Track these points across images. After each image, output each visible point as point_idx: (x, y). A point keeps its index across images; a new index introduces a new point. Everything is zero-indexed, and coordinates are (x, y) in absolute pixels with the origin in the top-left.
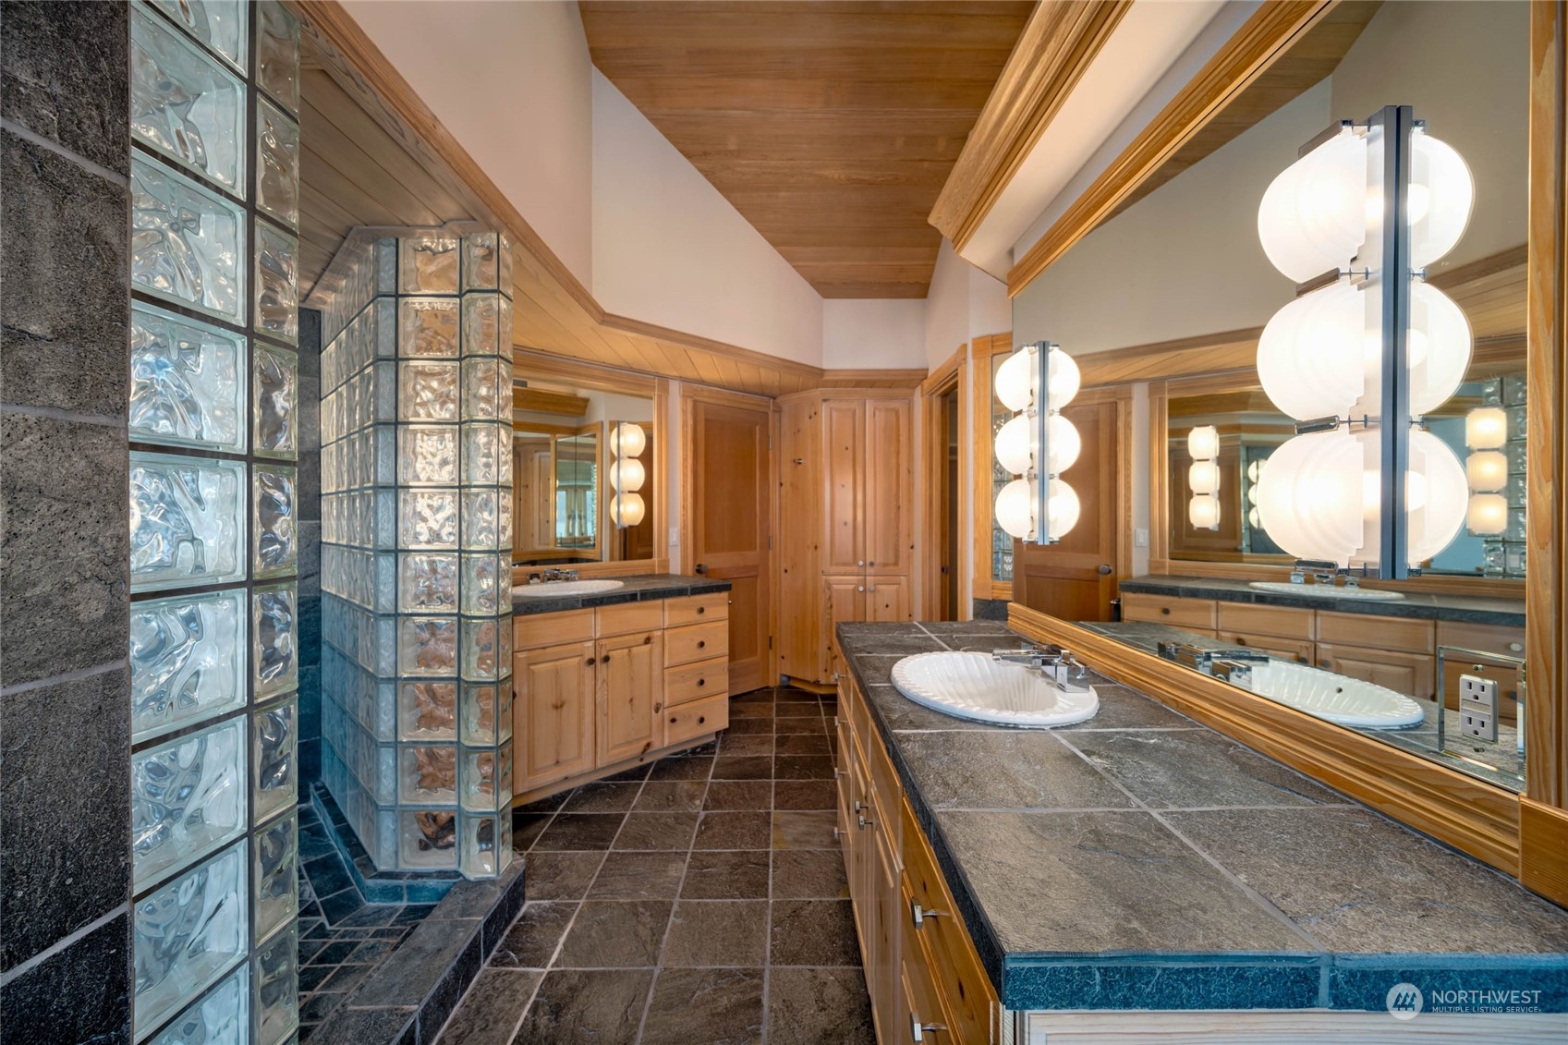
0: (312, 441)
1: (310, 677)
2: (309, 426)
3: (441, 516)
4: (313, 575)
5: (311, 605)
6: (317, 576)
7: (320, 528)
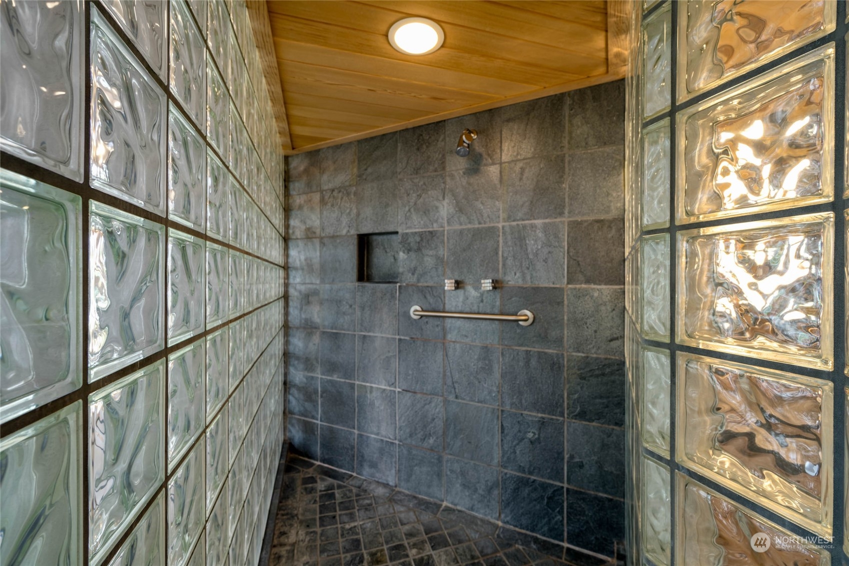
0: (617, 209)
1: (615, 438)
2: (614, 195)
3: (771, 284)
4: (617, 339)
5: (616, 367)
6: (620, 340)
7: (624, 292)
